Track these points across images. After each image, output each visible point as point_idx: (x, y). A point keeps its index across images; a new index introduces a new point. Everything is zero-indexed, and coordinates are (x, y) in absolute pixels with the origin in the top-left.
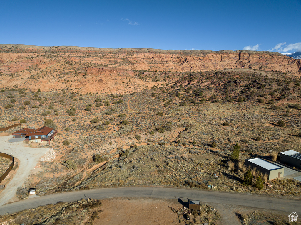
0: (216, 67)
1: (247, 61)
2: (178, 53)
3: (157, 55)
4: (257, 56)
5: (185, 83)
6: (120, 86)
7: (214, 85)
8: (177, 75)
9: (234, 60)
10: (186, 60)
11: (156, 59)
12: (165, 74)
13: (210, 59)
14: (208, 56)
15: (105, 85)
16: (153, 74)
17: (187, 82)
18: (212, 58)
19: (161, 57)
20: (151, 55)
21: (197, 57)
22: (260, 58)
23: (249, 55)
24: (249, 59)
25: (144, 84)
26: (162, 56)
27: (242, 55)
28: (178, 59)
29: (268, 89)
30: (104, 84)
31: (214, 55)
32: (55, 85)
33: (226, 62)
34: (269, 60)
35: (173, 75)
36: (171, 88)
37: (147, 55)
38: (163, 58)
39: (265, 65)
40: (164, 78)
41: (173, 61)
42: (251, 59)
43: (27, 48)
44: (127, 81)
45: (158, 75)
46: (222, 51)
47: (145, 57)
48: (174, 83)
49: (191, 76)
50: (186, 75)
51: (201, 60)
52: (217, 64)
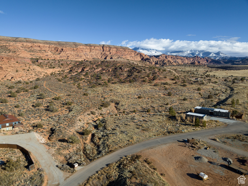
0: (87, 57)
1: (109, 53)
2: (55, 44)
3: (35, 44)
4: (115, 49)
5: (79, 69)
7: (105, 71)
8: (69, 63)
9: (99, 52)
10: (62, 50)
11: (35, 48)
12: (59, 62)
13: (81, 50)
14: (80, 47)
15: (6, 72)
16: (47, 62)
17: (81, 69)
18: (83, 50)
19: (39, 47)
20: (30, 45)
21: (72, 48)
22: (117, 51)
23: (109, 48)
24: (110, 52)
25: (43, 71)
26: (41, 46)
27: (105, 48)
28: (55, 49)
29: (144, 73)
30: (4, 71)
31: (85, 47)
33: (94, 53)
34: (123, 52)
36: (68, 74)
37: (25, 44)
39: (121, 56)
40: (59, 65)
41: (50, 51)
42: (111, 51)
45: (52, 63)
46: (90, 44)
47: (23, 46)
48: (69, 70)
49: (83, 64)
50: (78, 63)
51: (75, 51)
52: (87, 54)
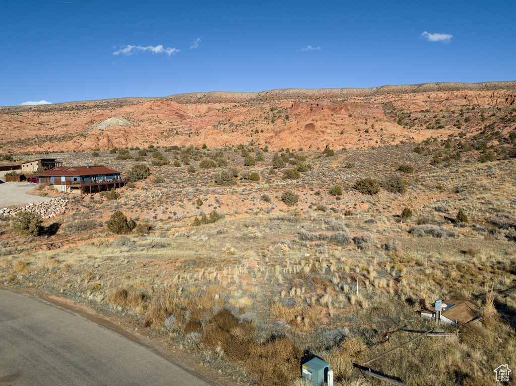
2: (508, 87)
3: (456, 93)
6: (350, 137)
8: (489, 115)
12: (461, 114)
15: (320, 135)
19: (465, 98)
20: (443, 95)
25: (406, 133)
26: (469, 95)
28: (507, 99)
30: (317, 132)
32: (233, 138)
35: (479, 114)
36: (470, 140)
38: (470, 98)
40: (458, 121)
41: (494, 104)
43: (224, 96)
44: (366, 127)
45: (443, 117)
47: (429, 100)
48: (480, 131)
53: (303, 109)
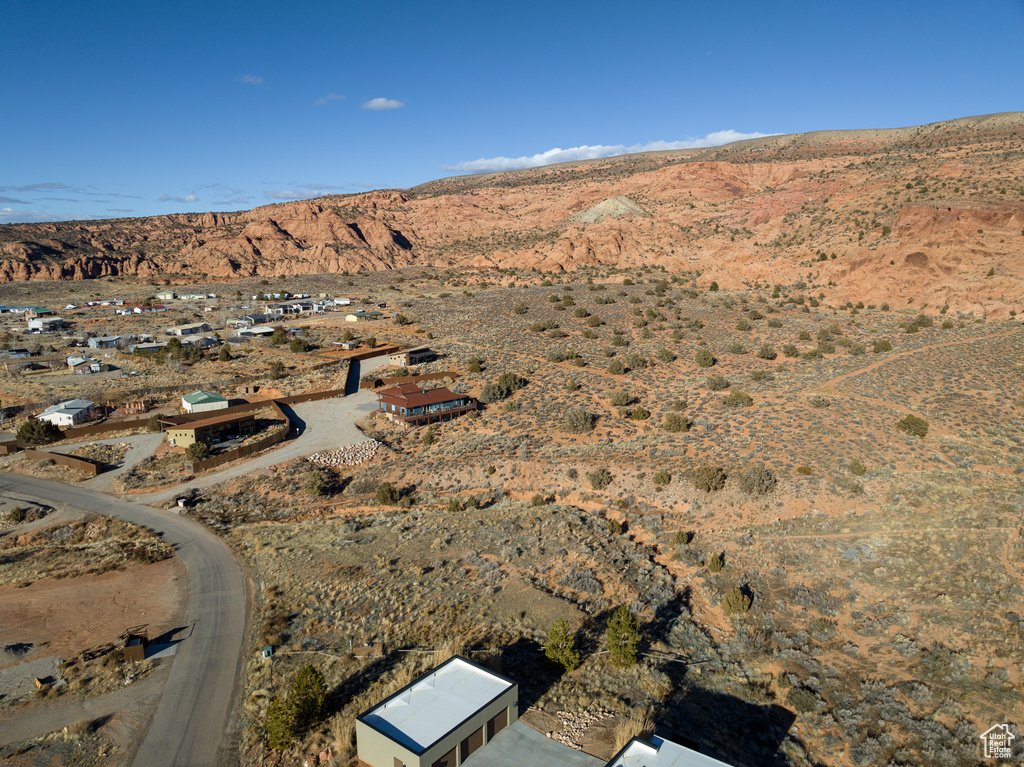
6: (1007, 284)
53: (918, 217)
